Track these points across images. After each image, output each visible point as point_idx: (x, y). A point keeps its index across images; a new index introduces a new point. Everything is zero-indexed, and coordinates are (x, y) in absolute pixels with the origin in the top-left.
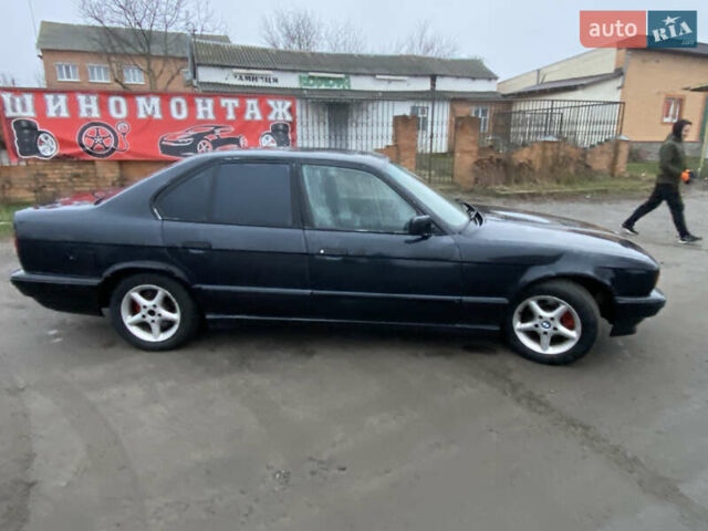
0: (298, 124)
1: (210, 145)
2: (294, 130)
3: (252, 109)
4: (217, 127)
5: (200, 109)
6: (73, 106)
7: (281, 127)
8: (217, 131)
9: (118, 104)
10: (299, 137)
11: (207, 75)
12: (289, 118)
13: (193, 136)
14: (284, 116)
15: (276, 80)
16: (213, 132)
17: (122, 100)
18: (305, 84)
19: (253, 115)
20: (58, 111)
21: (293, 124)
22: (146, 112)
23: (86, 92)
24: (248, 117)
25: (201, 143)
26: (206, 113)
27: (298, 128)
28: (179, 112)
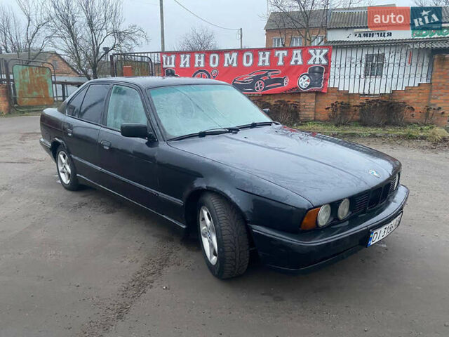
0: (333, 66)
1: (263, 84)
2: (328, 71)
3: (297, 56)
4: (270, 71)
5: (261, 59)
6: (192, 60)
7: (317, 69)
8: (270, 74)
9: (214, 58)
10: (332, 77)
11: (334, 36)
12: (324, 62)
13: (253, 78)
14: (320, 60)
15: (390, 34)
16: (266, 74)
17: (217, 56)
18: (417, 35)
19: (296, 61)
20: (185, 64)
21: (328, 67)
22: (228, 63)
23: (200, 52)
24: (292, 63)
25: (258, 82)
26: (264, 61)
27: (332, 70)
28: (248, 62)
